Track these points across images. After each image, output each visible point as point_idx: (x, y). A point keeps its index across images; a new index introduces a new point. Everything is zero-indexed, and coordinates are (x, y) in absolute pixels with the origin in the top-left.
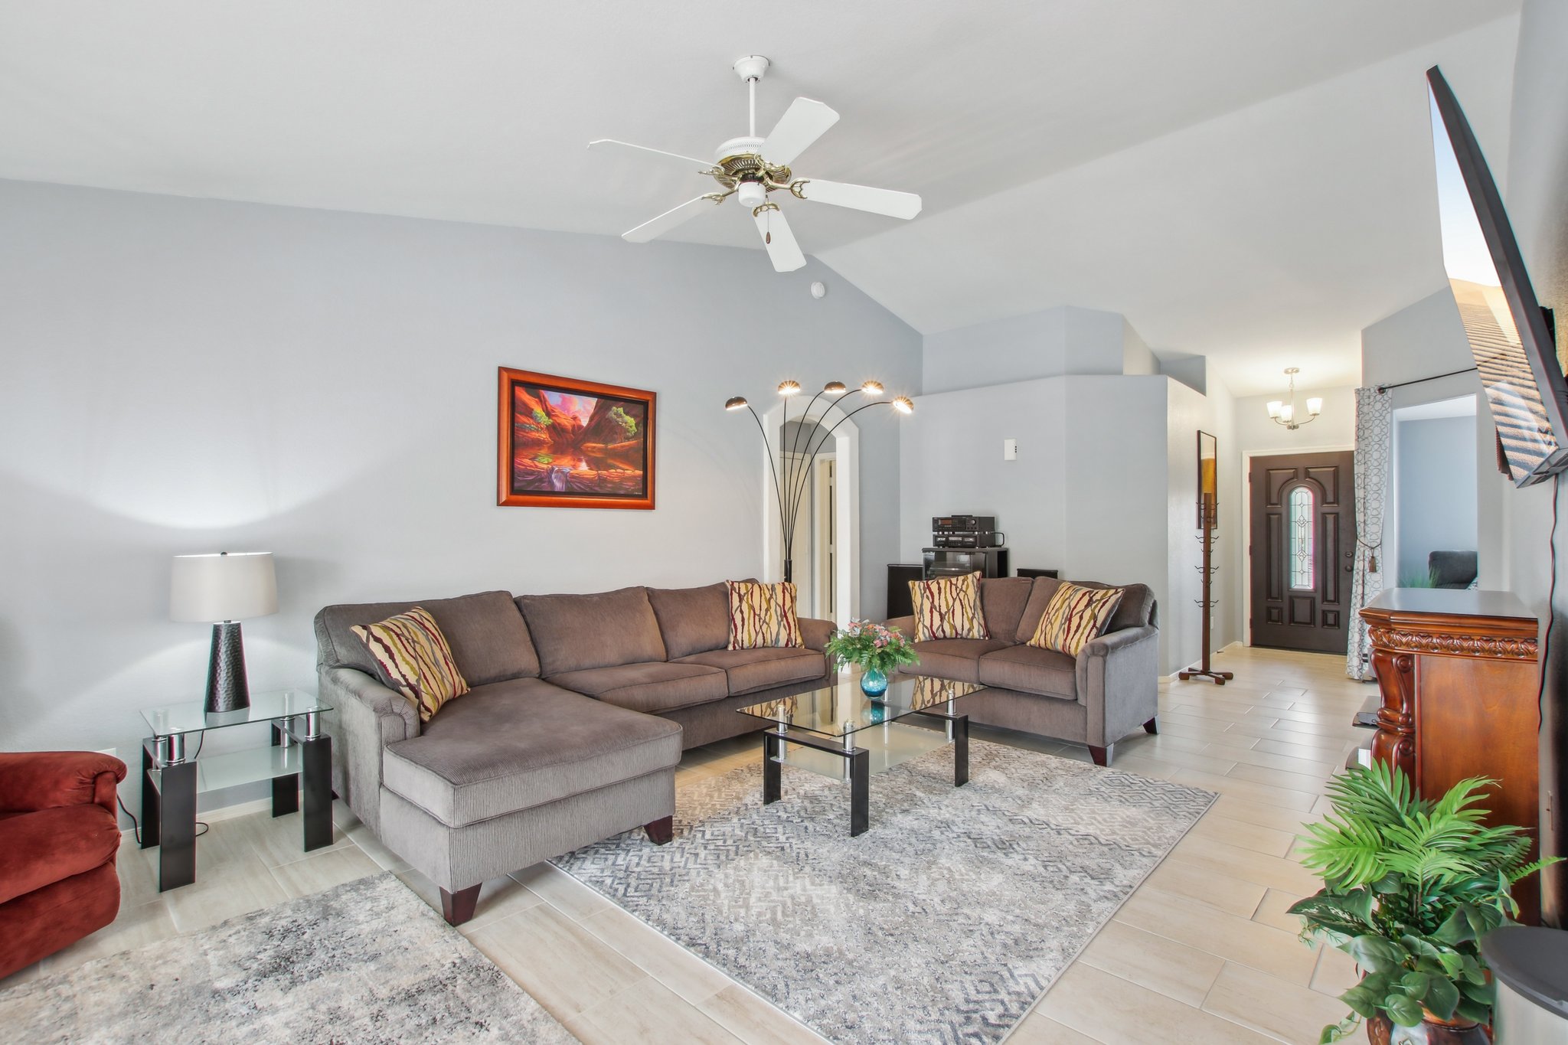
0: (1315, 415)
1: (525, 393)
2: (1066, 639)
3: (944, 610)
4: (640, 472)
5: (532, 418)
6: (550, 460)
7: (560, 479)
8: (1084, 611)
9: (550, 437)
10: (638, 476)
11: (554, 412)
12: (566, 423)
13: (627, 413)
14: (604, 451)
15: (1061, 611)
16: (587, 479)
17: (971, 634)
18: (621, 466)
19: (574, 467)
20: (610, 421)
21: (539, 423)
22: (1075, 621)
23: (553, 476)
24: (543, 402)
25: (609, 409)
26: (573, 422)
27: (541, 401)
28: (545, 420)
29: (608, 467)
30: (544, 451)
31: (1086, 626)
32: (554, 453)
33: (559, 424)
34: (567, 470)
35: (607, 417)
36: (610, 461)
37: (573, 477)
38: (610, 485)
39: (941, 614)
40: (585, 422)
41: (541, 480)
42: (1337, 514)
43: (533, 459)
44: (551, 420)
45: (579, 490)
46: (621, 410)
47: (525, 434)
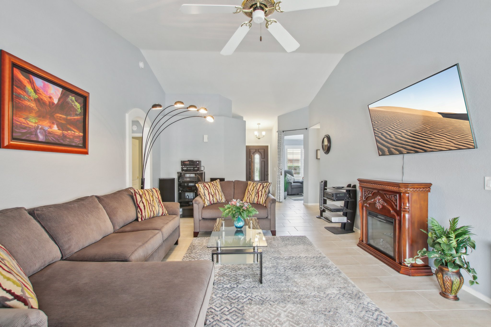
0: (264, 136)
1: (20, 74)
2: (258, 199)
3: (213, 194)
4: (81, 134)
5: (25, 92)
6: (37, 121)
7: (42, 134)
8: (262, 190)
9: (36, 106)
10: (81, 136)
11: (39, 91)
12: (46, 100)
13: (76, 101)
14: (66, 120)
15: (254, 191)
16: (57, 135)
17: (222, 201)
18: (74, 129)
19: (50, 127)
20: (68, 103)
21: (30, 96)
22: (260, 193)
23: (38, 131)
24: (32, 83)
25: (68, 96)
26: (49, 100)
27: (31, 82)
28: (33, 95)
29: (68, 130)
30: (33, 115)
31: (264, 194)
32: (39, 116)
33: (42, 99)
34: (46, 128)
35: (67, 100)
36: (69, 126)
37: (49, 133)
38: (68, 140)
39: (212, 195)
40: (56, 101)
41: (31, 133)
42: (264, 161)
43: (26, 119)
44: (37, 96)
45: (53, 142)
46: (73, 98)
47: (21, 101)
